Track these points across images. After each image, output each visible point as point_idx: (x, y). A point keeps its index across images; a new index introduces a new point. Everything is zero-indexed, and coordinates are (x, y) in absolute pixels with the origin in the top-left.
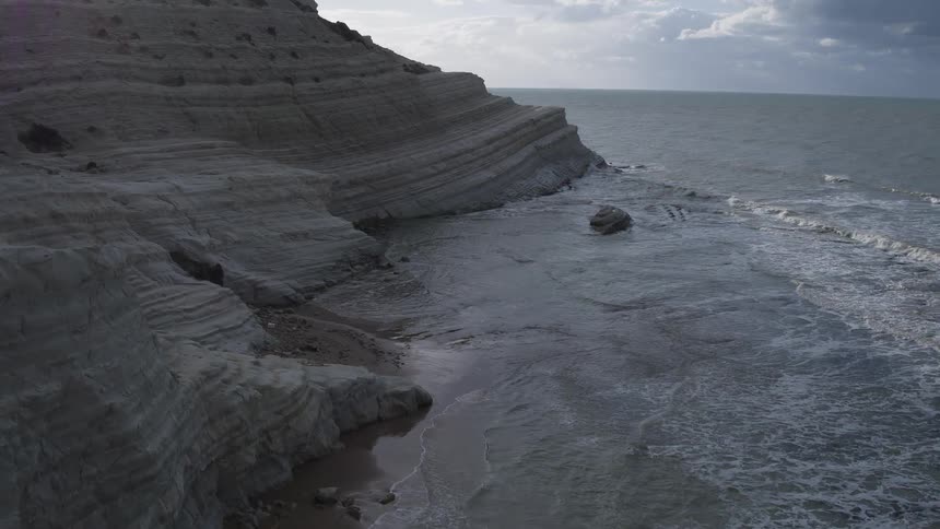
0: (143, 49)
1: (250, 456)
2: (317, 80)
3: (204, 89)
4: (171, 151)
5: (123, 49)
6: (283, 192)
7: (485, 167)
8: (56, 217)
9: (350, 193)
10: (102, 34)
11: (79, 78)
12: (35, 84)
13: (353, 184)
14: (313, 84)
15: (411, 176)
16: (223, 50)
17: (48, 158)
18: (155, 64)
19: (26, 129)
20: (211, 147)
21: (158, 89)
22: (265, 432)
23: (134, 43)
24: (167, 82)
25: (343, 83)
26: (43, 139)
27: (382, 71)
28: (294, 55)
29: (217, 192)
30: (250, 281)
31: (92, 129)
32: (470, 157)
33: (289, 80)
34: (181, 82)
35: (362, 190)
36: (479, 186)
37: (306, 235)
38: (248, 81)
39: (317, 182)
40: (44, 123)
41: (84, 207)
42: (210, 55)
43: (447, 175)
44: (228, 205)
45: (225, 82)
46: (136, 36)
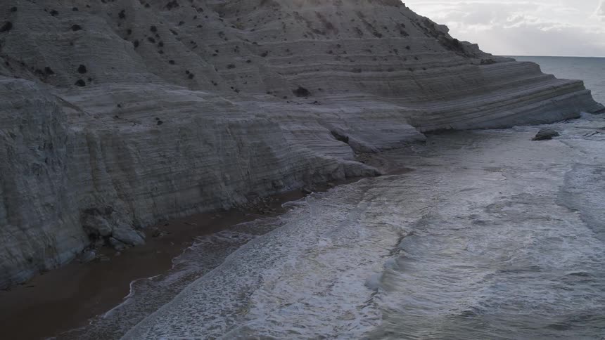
0: (347, 58)
1: (312, 172)
2: (424, 69)
3: (370, 73)
4: (347, 98)
5: (337, 59)
6: (387, 115)
7: (508, 109)
8: (289, 117)
9: (433, 117)
10: (331, 52)
11: (318, 70)
12: (302, 72)
13: (434, 114)
14: (423, 71)
15: (464, 112)
16: (382, 57)
17: (301, 99)
18: (350, 64)
19: (297, 88)
20: (363, 97)
21: (350, 74)
22: (317, 168)
23: (344, 56)
24: (354, 71)
25: (437, 70)
26: (302, 92)
27: (461, 64)
28: (416, 58)
29: (358, 113)
30: (359, 144)
31: (320, 89)
32: (501, 104)
33: (410, 69)
34: (360, 71)
35: (438, 117)
36: (502, 118)
37: (391, 131)
38: (390, 70)
39: (405, 112)
40: (303, 87)
41: (300, 115)
42: (375, 60)
43: (485, 112)
44: (362, 118)
45: (381, 70)
46: (345, 53)
